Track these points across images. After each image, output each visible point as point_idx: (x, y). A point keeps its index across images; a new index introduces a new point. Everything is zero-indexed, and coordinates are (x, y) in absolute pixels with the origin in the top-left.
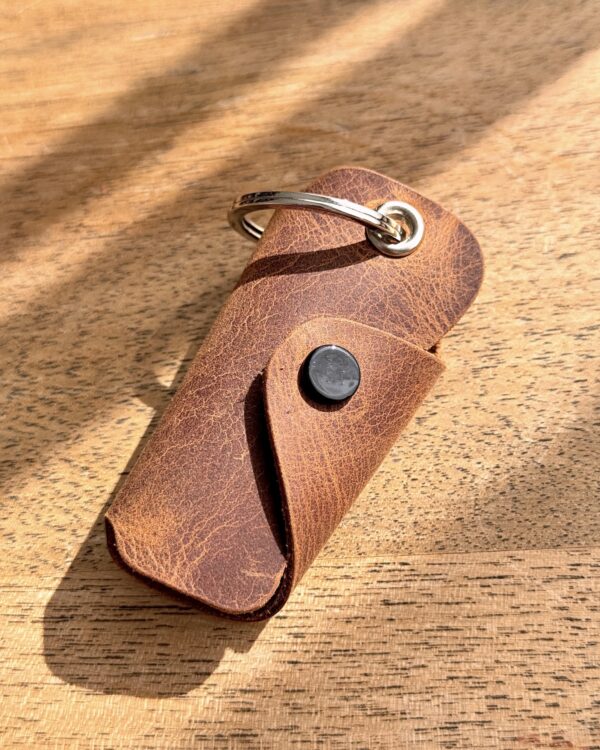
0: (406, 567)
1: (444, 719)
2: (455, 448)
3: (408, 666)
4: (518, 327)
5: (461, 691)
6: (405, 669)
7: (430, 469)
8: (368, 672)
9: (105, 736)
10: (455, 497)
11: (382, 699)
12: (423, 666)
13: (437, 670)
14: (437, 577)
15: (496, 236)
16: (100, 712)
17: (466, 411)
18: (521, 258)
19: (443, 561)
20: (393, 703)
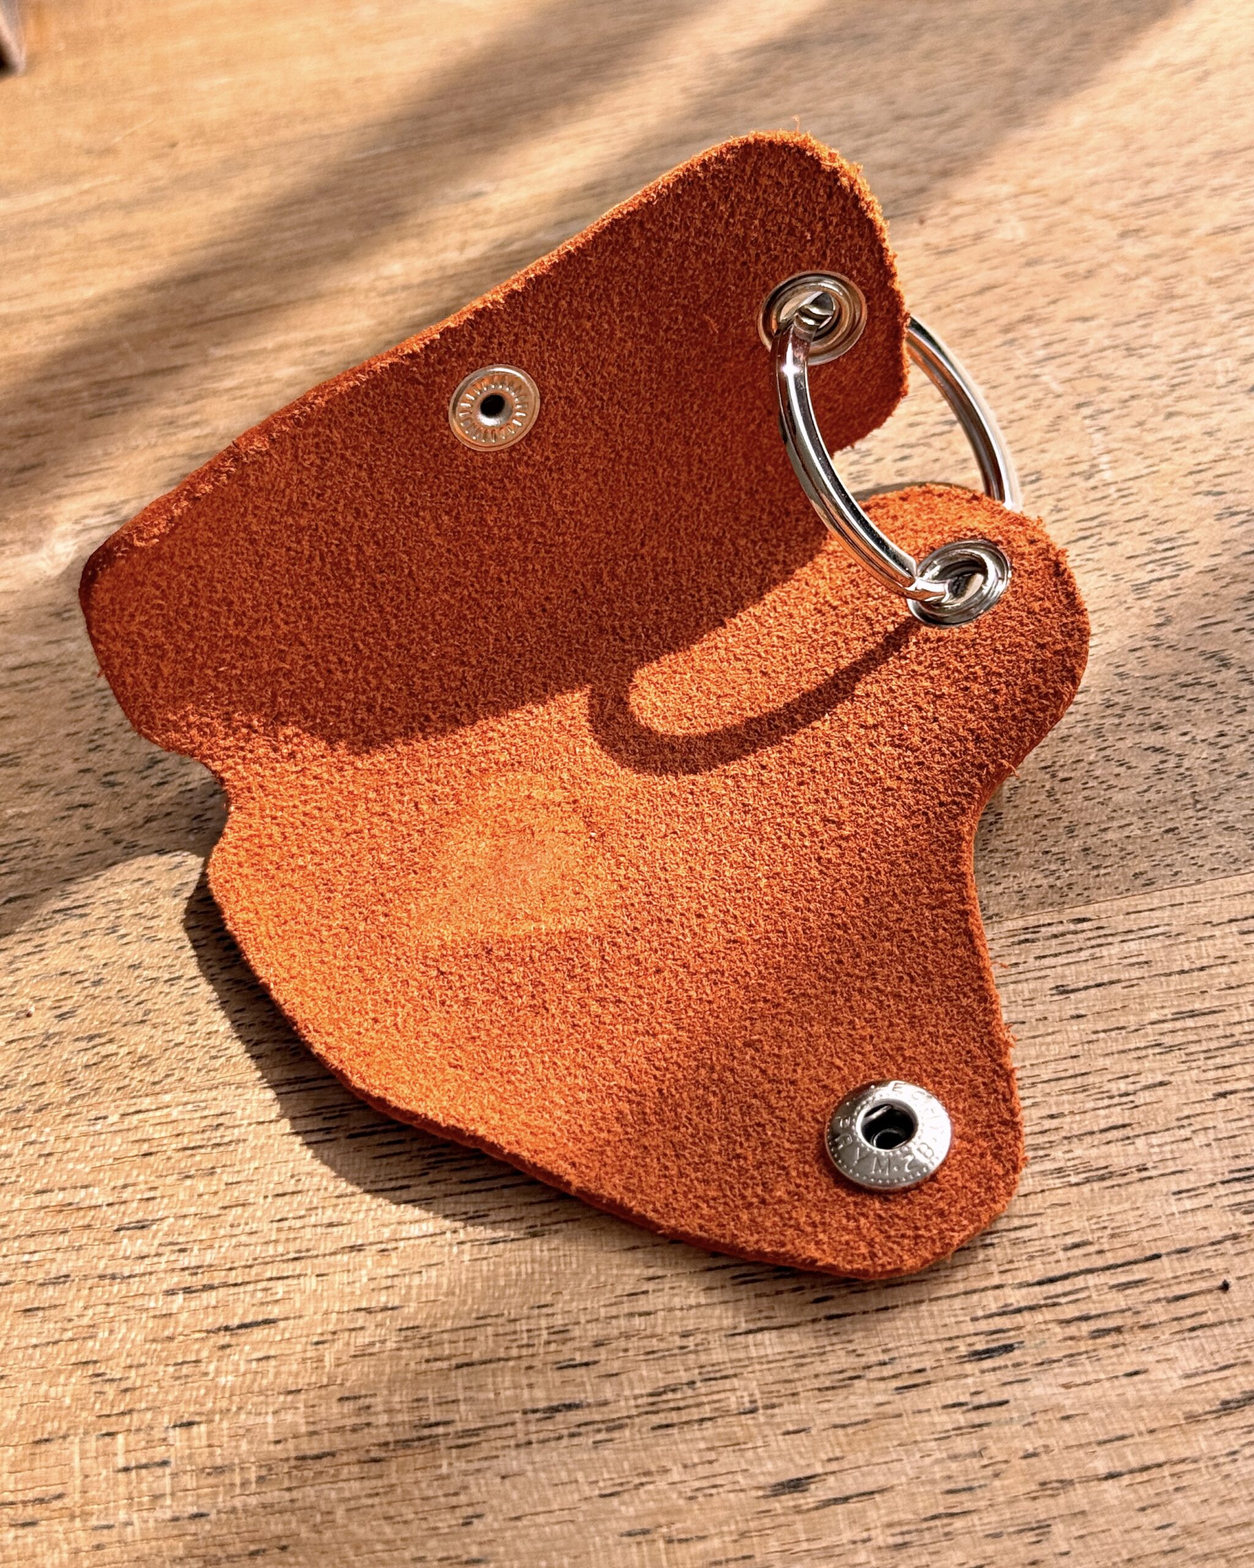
0: (1085, 925)
1: (1224, 1167)
2: (1130, 717)
3: (1131, 1088)
4: (1200, 509)
5: (1247, 1113)
6: (1127, 1094)
7: (1092, 758)
8: (1054, 1111)
9: (544, 1311)
10: (1151, 795)
11: (1094, 1152)
12: (1162, 1084)
13: (1191, 1086)
14: (1150, 932)
15: (1120, 372)
16: (525, 1269)
17: (1138, 654)
18: (1178, 399)
19: (1156, 903)
20: (1119, 1156)
